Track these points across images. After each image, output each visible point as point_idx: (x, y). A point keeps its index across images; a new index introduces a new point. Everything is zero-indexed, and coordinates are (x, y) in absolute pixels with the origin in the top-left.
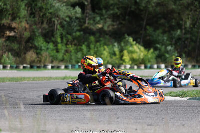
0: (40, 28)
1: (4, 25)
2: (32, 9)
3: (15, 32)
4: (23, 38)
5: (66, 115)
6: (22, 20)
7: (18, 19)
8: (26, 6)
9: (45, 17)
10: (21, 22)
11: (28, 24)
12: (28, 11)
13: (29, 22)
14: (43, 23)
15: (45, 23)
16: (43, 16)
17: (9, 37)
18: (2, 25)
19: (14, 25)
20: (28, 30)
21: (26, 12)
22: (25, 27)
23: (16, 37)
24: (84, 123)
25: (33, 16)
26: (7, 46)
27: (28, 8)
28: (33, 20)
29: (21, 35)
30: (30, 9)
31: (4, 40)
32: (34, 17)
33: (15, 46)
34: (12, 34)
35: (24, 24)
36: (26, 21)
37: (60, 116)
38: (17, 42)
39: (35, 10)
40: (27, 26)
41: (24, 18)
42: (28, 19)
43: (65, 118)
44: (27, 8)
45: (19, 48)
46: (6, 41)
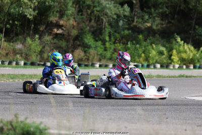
0: (88, 25)
1: (51, 22)
2: (79, 7)
3: (63, 29)
4: (70, 35)
5: (114, 115)
6: (69, 17)
7: (65, 16)
8: (73, 3)
9: (92, 14)
10: (69, 19)
11: (76, 21)
12: (75, 8)
13: (76, 19)
14: (90, 21)
15: (93, 21)
16: (91, 13)
17: (57, 34)
18: (49, 22)
19: (62, 22)
20: (75, 28)
21: (74, 9)
22: (73, 25)
23: (64, 35)
24: (133, 123)
25: (80, 13)
26: (54, 43)
27: (76, 5)
28: (81, 17)
29: (68, 33)
30: (77, 6)
31: (51, 37)
32: (82, 15)
33: (63, 44)
34: (60, 31)
35: (72, 22)
36: (74, 18)
37: (108, 115)
38: (65, 39)
39: (83, 7)
40: (75, 24)
41: (71, 15)
42: (75, 16)
43: (113, 117)
44: (74, 6)
45: (67, 46)
46: (53, 39)
